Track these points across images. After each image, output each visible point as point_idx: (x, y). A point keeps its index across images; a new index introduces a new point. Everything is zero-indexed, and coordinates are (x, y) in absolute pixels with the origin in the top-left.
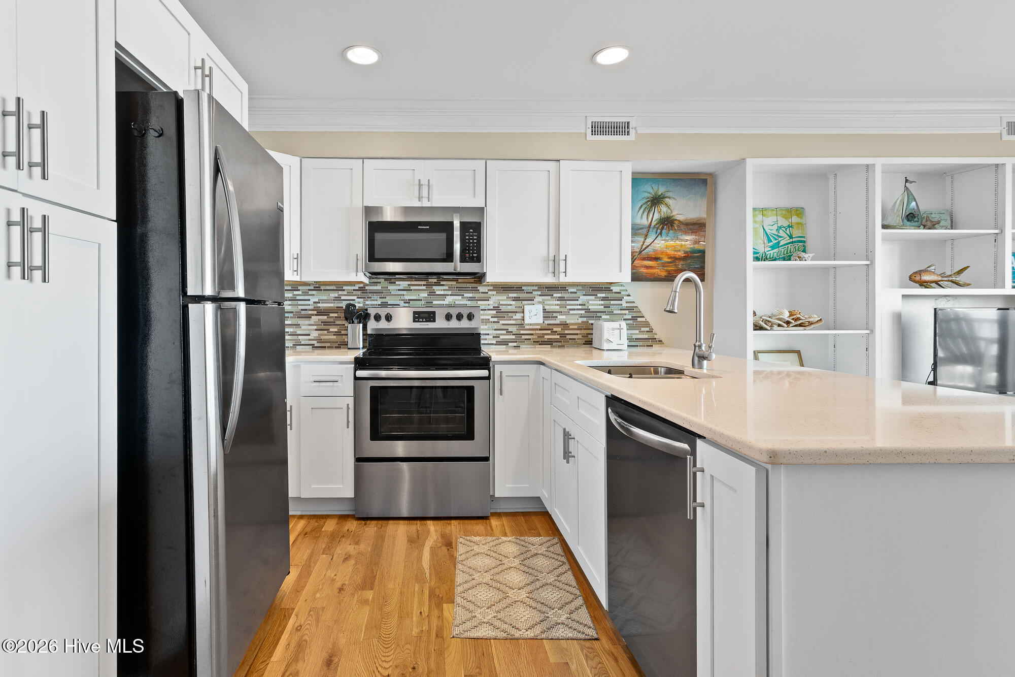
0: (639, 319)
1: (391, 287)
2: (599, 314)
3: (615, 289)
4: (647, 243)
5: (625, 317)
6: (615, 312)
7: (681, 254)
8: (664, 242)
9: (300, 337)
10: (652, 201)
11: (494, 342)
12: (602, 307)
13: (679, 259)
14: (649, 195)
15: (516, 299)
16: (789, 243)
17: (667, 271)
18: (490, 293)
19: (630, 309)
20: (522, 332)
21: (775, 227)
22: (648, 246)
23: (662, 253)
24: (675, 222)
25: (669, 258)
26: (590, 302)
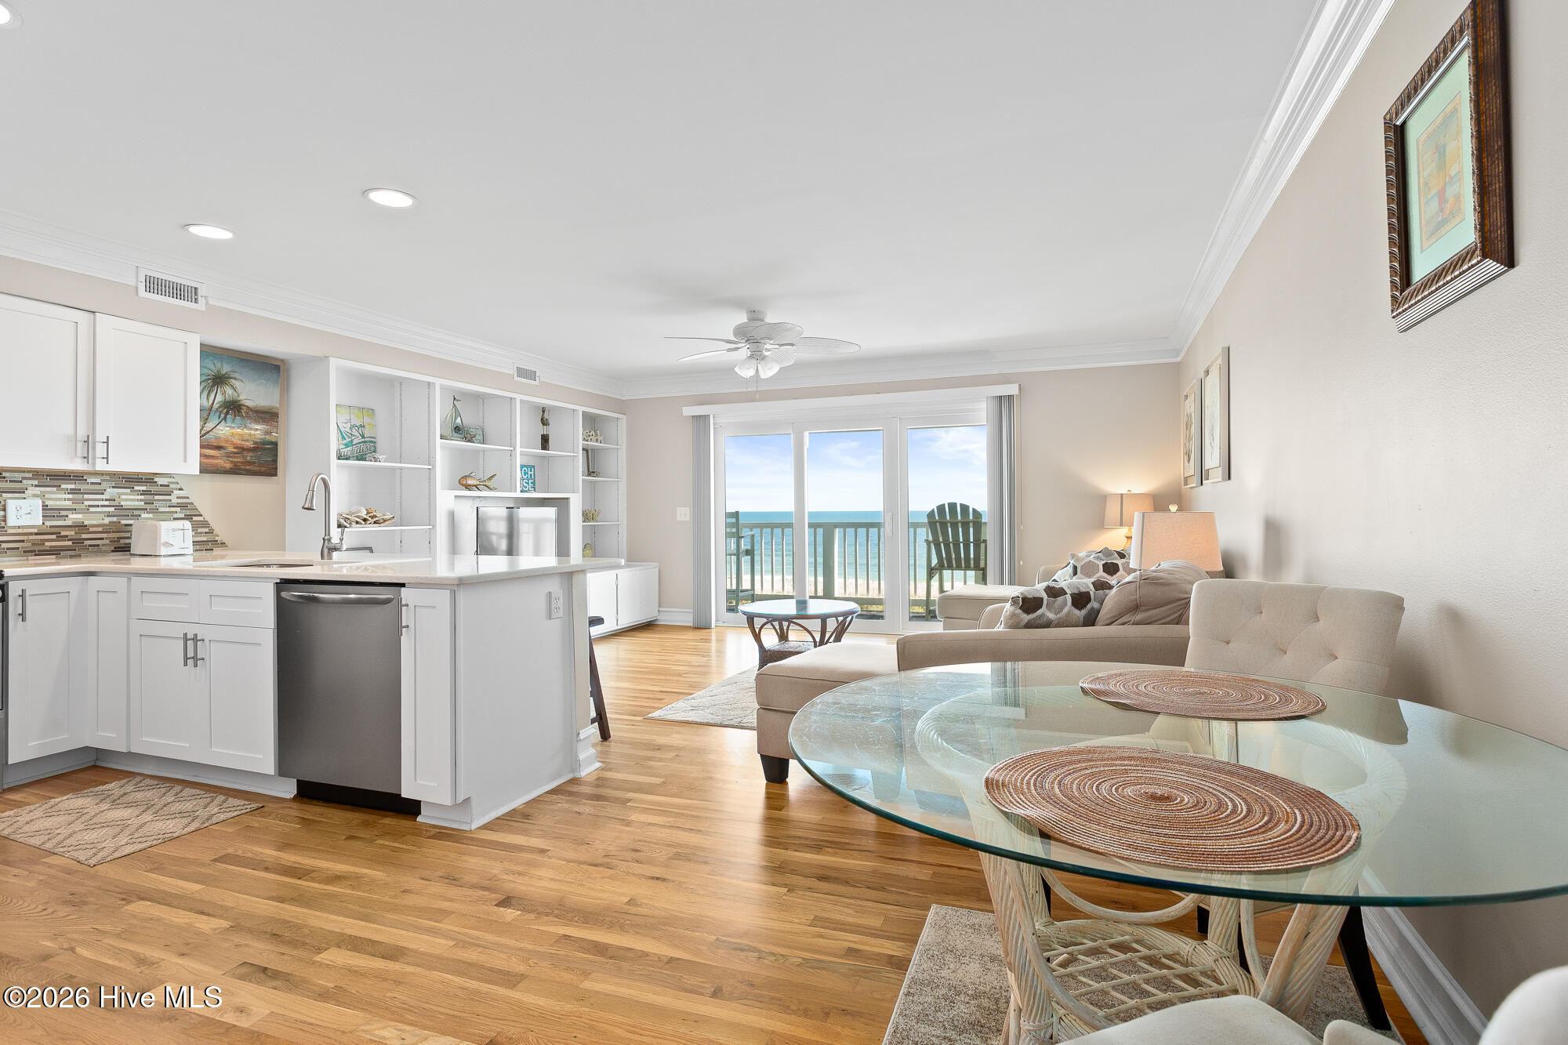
0: (195, 518)
2: (136, 513)
3: (160, 481)
5: (175, 516)
6: (161, 509)
7: (250, 444)
8: (228, 429)
10: (214, 379)
12: (143, 503)
13: (249, 450)
14: (210, 372)
16: (363, 442)
17: (232, 462)
19: (183, 506)
20: (2, 539)
21: (349, 425)
22: (208, 432)
23: (227, 441)
24: (243, 407)
25: (235, 448)
26: (123, 497)
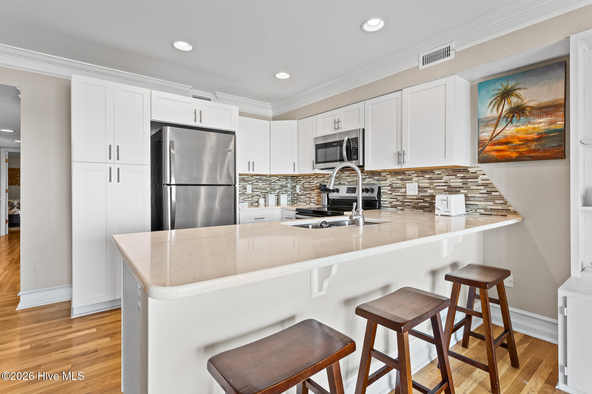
0: (493, 193)
1: (342, 175)
2: (458, 189)
3: (471, 170)
4: (496, 132)
5: (481, 192)
6: (472, 188)
7: (534, 136)
8: (515, 128)
10: (502, 95)
11: (390, 206)
12: (461, 184)
13: (533, 140)
14: (499, 92)
15: (402, 180)
17: (518, 152)
18: (387, 176)
19: (485, 185)
20: (405, 200)
22: (499, 134)
23: (513, 137)
24: (527, 108)
25: (520, 141)
26: (451, 181)
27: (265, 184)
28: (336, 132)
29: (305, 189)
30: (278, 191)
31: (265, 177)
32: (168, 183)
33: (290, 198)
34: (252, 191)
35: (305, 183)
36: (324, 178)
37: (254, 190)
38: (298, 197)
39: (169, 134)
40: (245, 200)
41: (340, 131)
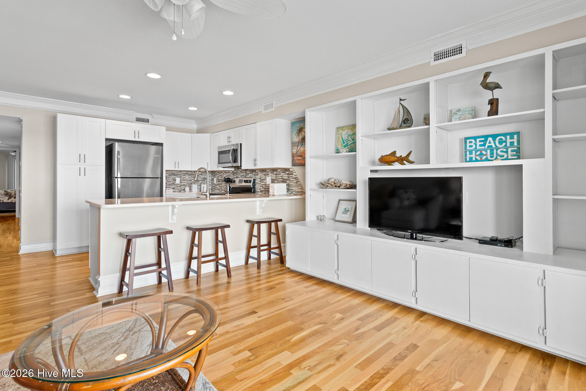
0: (298, 183)
1: (238, 171)
2: (285, 181)
3: (291, 170)
4: (298, 150)
5: (294, 182)
6: (291, 180)
8: (303, 148)
9: (222, 188)
10: (299, 130)
11: (260, 191)
12: (287, 177)
14: (298, 128)
15: (265, 175)
18: (259, 172)
19: (295, 178)
20: (266, 187)
23: (303, 153)
26: (284, 176)
27: (191, 177)
28: (229, 144)
29: (219, 181)
30: (200, 182)
31: (190, 172)
32: (116, 176)
33: (210, 187)
34: (181, 182)
35: (219, 177)
36: (229, 173)
37: (182, 182)
38: (215, 186)
39: (117, 147)
40: (175, 188)
41: (231, 143)
